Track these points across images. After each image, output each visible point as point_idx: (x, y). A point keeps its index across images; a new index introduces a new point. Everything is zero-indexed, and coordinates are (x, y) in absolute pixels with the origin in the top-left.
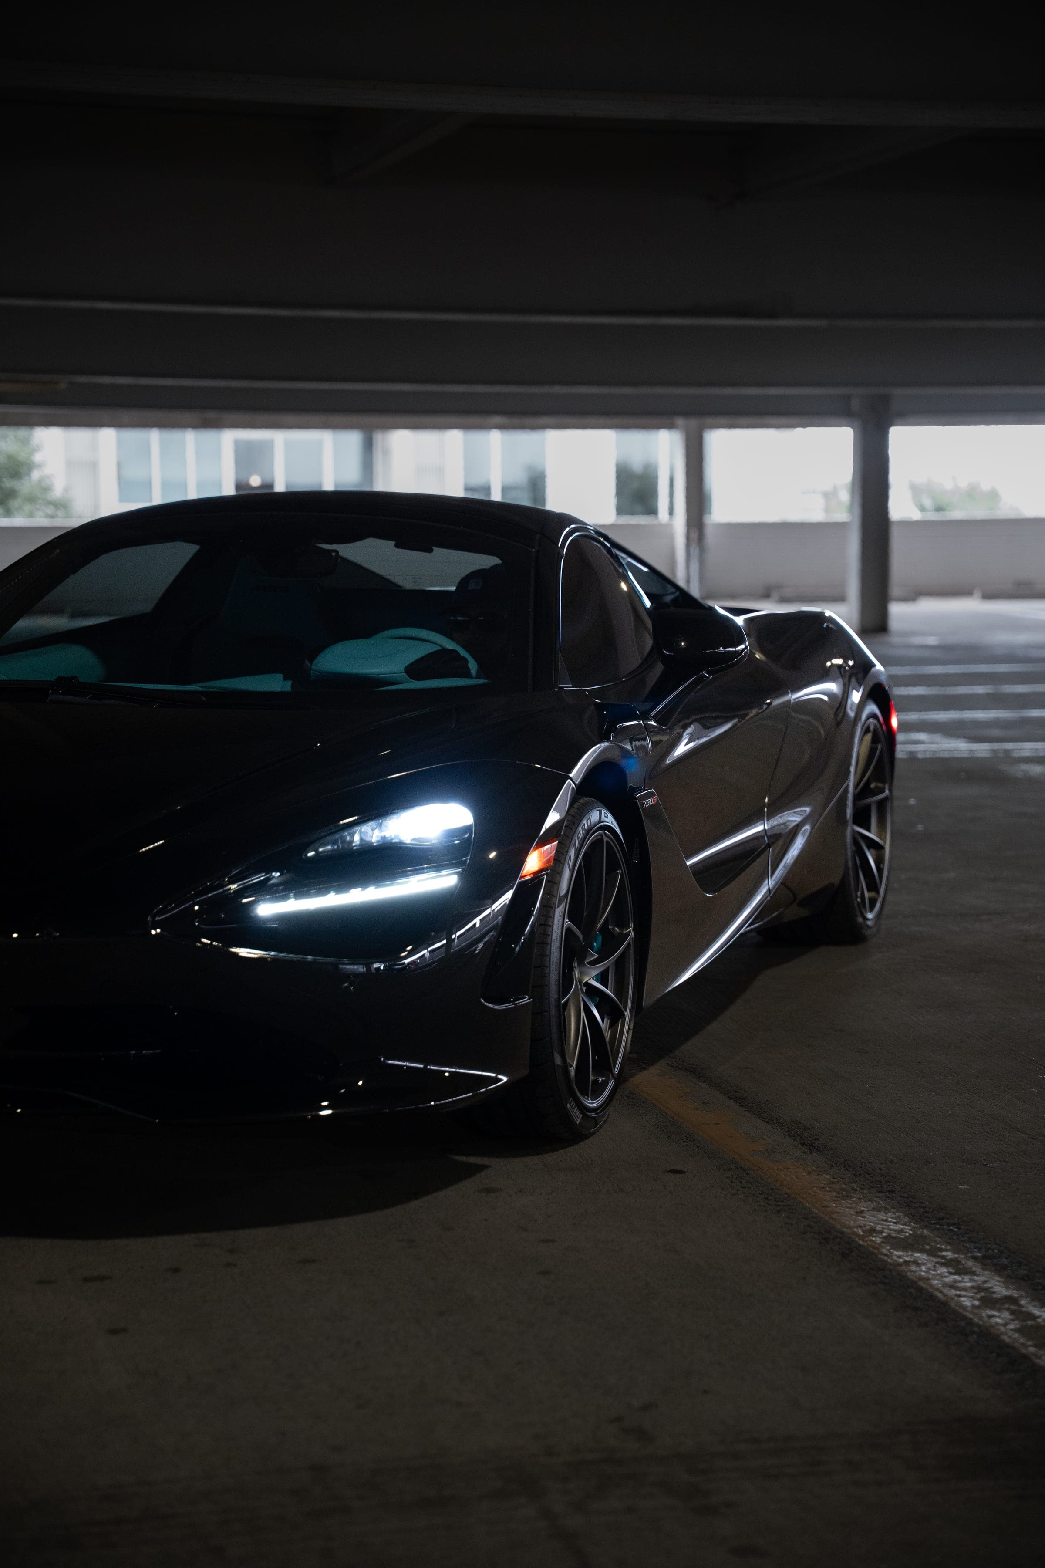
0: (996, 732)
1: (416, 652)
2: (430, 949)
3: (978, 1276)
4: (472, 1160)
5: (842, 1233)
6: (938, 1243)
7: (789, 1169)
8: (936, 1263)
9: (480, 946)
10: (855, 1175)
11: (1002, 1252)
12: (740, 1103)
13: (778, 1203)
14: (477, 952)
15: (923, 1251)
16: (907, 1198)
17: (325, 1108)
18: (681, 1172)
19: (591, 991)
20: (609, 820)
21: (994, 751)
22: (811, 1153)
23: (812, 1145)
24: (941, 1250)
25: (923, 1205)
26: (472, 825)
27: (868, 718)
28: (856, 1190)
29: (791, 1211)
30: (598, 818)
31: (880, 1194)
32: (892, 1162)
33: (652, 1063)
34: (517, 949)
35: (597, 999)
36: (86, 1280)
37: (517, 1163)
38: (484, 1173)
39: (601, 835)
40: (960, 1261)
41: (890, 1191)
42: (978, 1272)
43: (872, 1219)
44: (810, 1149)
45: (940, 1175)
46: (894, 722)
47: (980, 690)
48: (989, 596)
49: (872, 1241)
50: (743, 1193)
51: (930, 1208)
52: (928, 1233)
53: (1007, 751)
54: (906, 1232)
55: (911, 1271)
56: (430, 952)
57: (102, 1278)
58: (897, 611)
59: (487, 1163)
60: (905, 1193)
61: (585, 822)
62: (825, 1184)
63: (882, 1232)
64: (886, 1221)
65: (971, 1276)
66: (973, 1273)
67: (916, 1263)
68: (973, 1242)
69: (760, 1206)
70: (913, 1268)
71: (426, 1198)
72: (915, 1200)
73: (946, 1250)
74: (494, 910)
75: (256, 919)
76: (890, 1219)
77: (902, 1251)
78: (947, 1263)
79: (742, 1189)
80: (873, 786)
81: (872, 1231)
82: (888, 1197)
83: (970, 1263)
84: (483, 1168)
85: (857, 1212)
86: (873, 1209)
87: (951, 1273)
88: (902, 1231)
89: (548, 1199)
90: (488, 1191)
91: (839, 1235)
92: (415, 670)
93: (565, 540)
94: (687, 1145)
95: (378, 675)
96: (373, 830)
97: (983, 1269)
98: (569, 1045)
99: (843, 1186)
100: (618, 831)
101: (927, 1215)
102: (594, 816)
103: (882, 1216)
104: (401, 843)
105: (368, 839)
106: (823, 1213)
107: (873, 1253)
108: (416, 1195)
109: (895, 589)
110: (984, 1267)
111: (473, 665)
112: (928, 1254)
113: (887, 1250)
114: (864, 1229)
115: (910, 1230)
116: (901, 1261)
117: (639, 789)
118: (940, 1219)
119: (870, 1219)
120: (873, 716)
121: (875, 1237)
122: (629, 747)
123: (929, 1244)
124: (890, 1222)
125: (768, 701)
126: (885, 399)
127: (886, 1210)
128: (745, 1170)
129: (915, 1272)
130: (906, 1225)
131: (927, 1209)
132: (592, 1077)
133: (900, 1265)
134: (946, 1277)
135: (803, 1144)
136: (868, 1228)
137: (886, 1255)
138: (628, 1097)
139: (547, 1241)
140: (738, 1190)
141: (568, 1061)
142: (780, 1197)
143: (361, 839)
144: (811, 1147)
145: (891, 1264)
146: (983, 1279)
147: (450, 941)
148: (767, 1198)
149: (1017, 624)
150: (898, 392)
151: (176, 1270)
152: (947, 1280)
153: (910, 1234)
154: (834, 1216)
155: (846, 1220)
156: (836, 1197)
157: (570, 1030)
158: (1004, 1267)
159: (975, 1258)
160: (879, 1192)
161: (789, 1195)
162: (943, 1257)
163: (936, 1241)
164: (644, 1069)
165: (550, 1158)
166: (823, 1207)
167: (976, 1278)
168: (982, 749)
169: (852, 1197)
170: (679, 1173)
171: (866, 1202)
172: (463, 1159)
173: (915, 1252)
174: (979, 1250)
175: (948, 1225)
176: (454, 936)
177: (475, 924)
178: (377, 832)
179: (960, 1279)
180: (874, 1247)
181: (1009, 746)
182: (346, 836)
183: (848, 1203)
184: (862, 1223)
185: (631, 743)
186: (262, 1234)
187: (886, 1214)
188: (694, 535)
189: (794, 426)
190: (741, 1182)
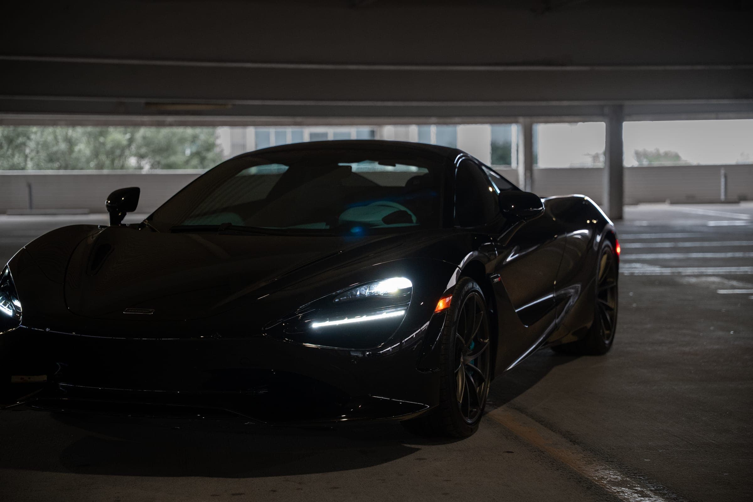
0: (674, 264)
1: (387, 212)
2: (392, 347)
3: (652, 498)
4: (413, 446)
5: (588, 479)
6: (634, 484)
7: (563, 451)
8: (632, 492)
9: (416, 346)
10: (595, 455)
11: (664, 488)
12: (541, 423)
13: (557, 466)
14: (414, 349)
15: (626, 487)
16: (620, 464)
17: (344, 418)
18: (512, 452)
19: (469, 368)
20: (477, 287)
21: (673, 273)
22: (574, 444)
23: (575, 441)
24: (635, 487)
25: (627, 468)
26: (412, 287)
27: (605, 247)
28: (595, 461)
29: (564, 469)
30: (472, 286)
31: (607, 463)
32: (613, 449)
33: (499, 406)
34: (433, 347)
35: (472, 373)
36: (233, 495)
37: (434, 448)
38: (418, 452)
39: (473, 294)
40: (644, 492)
41: (612, 461)
42: (652, 496)
43: (603, 473)
44: (574, 443)
45: (637, 455)
46: (618, 250)
47: (667, 245)
48: (673, 203)
49: (602, 482)
50: (541, 461)
51: (631, 469)
52: (629, 480)
53: (680, 272)
54: (619, 479)
55: (620, 495)
56: (392, 348)
57: (241, 494)
58: (628, 210)
59: (420, 448)
60: (619, 462)
61: (466, 288)
62: (580, 458)
63: (607, 479)
64: (609, 474)
65: (649, 498)
66: (650, 497)
67: (623, 492)
68: (650, 483)
69: (549, 467)
70: (621, 494)
71: (391, 462)
72: (623, 466)
73: (638, 487)
74: (422, 330)
75: (311, 329)
76: (611, 473)
77: (616, 487)
78: (637, 492)
79: (541, 460)
80: (608, 280)
81: (603, 478)
82: (611, 464)
83: (649, 493)
84: (418, 449)
85: (595, 470)
86: (603, 469)
87: (639, 497)
88: (617, 478)
89: (448, 463)
90: (420, 459)
91: (587, 480)
92: (386, 220)
93: (458, 160)
94: (515, 441)
95: (369, 222)
96: (366, 289)
97: (655, 495)
98: (458, 393)
99: (589, 459)
100: (482, 293)
101: (629, 472)
102: (470, 285)
103: (607, 472)
104: (379, 295)
105: (363, 293)
106: (579, 471)
107: (602, 488)
108: (386, 461)
109: (626, 199)
110: (655, 494)
111: (414, 218)
112: (629, 489)
113: (609, 486)
114: (598, 477)
115: (620, 478)
116: (615, 491)
117: (491, 274)
118: (635, 474)
119: (601, 473)
120: (607, 246)
121: (603, 481)
122: (487, 254)
123: (629, 484)
124: (611, 475)
125: (556, 236)
126: (621, 107)
127: (609, 469)
128: (542, 452)
129: (622, 496)
130: (619, 476)
131: (629, 469)
132: (469, 409)
133: (615, 493)
134: (637, 498)
135: (571, 441)
136: (600, 477)
137: (609, 489)
138: (488, 420)
139: (447, 481)
140: (538, 460)
141: (458, 400)
142: (559, 463)
143: (360, 294)
144: (574, 442)
145: (610, 492)
146: (655, 499)
147: (401, 343)
148: (552, 464)
149: (686, 216)
150: (627, 103)
151: (275, 491)
152: (637, 499)
153: (620, 480)
154: (584, 472)
155: (589, 473)
156: (586, 464)
157: (459, 384)
158: (665, 494)
159: (651, 490)
160: (607, 462)
161: (563, 463)
162: (636, 490)
163: (633, 483)
164: (496, 408)
165: (450, 446)
166: (579, 468)
167: (651, 499)
168: (667, 271)
169: (593, 464)
170: (511, 453)
171: (600, 466)
172: (409, 446)
173: (622, 487)
174: (654, 487)
175: (639, 476)
176: (403, 341)
177: (413, 336)
178: (367, 291)
179: (644, 499)
180: (602, 485)
181: (680, 270)
182: (353, 292)
183: (591, 466)
184: (598, 475)
185: (488, 253)
186: (314, 476)
187: (609, 471)
188: (528, 174)
189: (577, 122)
190: (540, 457)
